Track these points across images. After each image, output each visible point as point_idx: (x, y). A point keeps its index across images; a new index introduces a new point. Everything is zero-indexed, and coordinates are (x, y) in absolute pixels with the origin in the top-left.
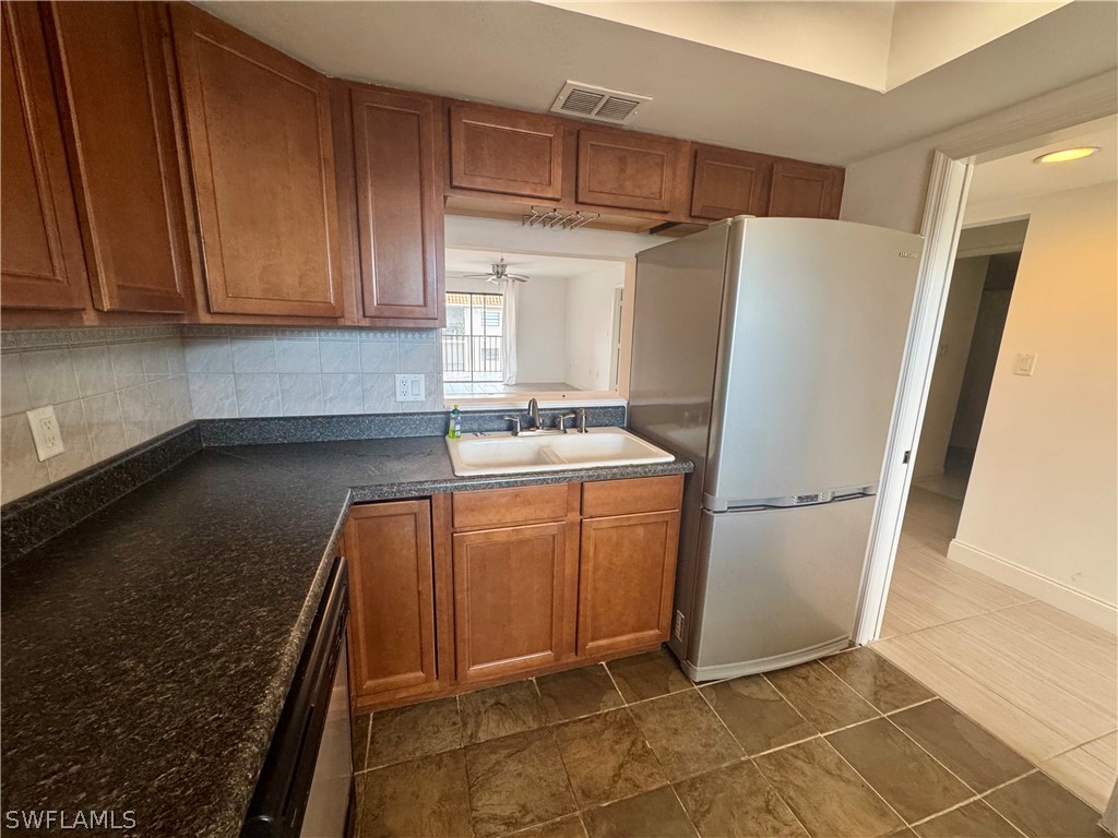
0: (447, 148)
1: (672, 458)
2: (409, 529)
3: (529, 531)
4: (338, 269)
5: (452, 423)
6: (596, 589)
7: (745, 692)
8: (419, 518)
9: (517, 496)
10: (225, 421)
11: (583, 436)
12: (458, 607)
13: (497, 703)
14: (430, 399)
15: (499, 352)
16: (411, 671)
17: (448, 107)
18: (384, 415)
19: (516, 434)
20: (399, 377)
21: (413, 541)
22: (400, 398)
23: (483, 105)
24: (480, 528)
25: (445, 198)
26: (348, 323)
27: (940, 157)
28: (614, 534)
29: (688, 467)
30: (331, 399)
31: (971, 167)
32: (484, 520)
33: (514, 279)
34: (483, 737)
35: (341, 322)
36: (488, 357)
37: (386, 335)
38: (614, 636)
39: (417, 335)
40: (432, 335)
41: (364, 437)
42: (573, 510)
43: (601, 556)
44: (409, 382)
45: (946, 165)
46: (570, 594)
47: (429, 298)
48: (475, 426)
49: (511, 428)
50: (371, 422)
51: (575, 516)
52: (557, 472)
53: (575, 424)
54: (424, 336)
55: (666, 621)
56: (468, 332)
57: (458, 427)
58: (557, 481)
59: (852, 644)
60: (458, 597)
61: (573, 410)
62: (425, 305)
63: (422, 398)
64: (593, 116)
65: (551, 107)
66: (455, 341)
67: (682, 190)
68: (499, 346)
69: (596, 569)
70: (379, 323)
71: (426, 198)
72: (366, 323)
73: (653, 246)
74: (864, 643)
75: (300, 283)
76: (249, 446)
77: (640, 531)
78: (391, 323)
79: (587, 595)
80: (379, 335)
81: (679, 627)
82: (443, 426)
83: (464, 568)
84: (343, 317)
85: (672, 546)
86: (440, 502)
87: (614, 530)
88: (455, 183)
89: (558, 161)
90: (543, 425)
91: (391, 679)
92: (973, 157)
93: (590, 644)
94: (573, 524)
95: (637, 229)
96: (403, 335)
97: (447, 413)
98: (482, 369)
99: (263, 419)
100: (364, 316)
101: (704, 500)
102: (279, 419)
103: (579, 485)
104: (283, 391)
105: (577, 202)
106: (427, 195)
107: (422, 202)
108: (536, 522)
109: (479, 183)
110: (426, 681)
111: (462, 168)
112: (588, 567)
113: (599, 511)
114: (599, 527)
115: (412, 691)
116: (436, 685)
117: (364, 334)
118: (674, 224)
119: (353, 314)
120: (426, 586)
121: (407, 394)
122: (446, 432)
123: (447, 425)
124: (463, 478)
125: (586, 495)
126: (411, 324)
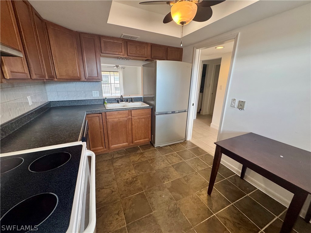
0: (100, 45)
1: (149, 106)
2: (98, 119)
3: (121, 119)
4: (79, 69)
5: (105, 101)
6: (135, 131)
7: (164, 148)
8: (100, 117)
9: (118, 113)
10: (56, 101)
11: (133, 103)
12: (108, 134)
13: (118, 153)
14: (100, 96)
15: (119, 88)
16: (100, 147)
17: (100, 37)
18: (90, 100)
19: (119, 103)
20: (93, 92)
21: (99, 122)
22: (94, 96)
23: (107, 36)
24: (111, 119)
25: (100, 55)
26: (82, 80)
27: (195, 48)
28: (138, 120)
29: (152, 107)
30: (78, 97)
31: (200, 50)
32: (112, 117)
33: (122, 68)
34: (115, 157)
35: (81, 80)
36: (116, 90)
37: (90, 83)
38: (140, 140)
39: (96, 83)
40: (100, 83)
41: (86, 104)
42: (130, 116)
43: (136, 124)
44: (95, 93)
45: (196, 50)
46: (130, 132)
47: (99, 75)
48: (110, 102)
49: (118, 102)
50: (88, 101)
51: (130, 117)
52: (126, 108)
53: (132, 101)
54: (98, 83)
55: (150, 137)
56: (110, 83)
57: (106, 102)
58: (126, 110)
59: (185, 140)
60: (108, 132)
61: (131, 98)
62: (98, 76)
63: (98, 96)
64: (129, 39)
65: (121, 36)
66: (106, 85)
67: (149, 53)
68: (119, 87)
69: (135, 127)
70: (88, 80)
71: (96, 55)
72: (86, 80)
73: (146, 64)
74: (188, 140)
75: (72, 73)
76: (62, 106)
77: (143, 120)
78: (91, 80)
79: (134, 132)
80: (88, 83)
81: (152, 138)
82: (103, 101)
83: (109, 126)
84: (81, 79)
85: (150, 122)
86: (104, 114)
87: (138, 119)
88: (102, 52)
89: (123, 47)
90: (124, 101)
91: (96, 148)
92: (201, 49)
93: (135, 142)
94: (130, 118)
95: (142, 60)
96: (93, 83)
97: (104, 99)
98: (115, 93)
99: (64, 101)
100: (85, 79)
101: (154, 113)
102: (68, 101)
103: (130, 110)
104: (68, 95)
105: (128, 56)
106: (96, 54)
107: (96, 56)
108: (123, 118)
109: (107, 52)
110: (103, 149)
111: (103, 49)
112: (134, 126)
113: (135, 116)
114: (135, 118)
115: (101, 151)
116: (105, 149)
117: (85, 83)
118: (149, 60)
119: (83, 79)
120: (102, 130)
121: (95, 95)
122: (104, 103)
123: (104, 101)
124: (108, 109)
125: (132, 112)
126: (95, 80)
